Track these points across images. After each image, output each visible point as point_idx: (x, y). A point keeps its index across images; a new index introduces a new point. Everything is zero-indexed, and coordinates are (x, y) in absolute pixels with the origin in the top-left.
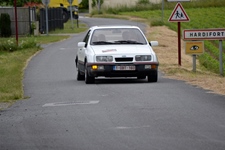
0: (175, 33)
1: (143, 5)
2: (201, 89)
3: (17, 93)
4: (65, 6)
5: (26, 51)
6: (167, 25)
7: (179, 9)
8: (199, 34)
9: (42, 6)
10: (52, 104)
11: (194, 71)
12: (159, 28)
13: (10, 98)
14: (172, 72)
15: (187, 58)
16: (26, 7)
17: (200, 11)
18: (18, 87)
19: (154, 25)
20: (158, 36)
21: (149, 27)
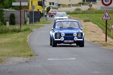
5: (25, 32)
20: (89, 27)
21: (82, 22)
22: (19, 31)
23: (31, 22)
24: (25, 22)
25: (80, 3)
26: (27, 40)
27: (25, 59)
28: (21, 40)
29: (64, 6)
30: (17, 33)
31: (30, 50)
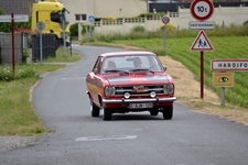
9: (34, 32)
22: (10, 79)
23: (36, 57)
24: (24, 59)
25: (143, 16)
26: (28, 97)
27: (26, 139)
28: (16, 97)
29: (108, 21)
30: (6, 83)
31: (36, 119)
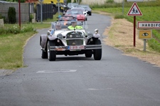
0: (132, 24)
1: (110, 4)
2: (149, 63)
3: (19, 63)
4: (55, 3)
5: (26, 34)
6: (126, 18)
7: (135, 7)
8: (149, 25)
9: (38, 3)
10: (43, 72)
11: (145, 51)
12: (120, 20)
13: (14, 66)
14: (129, 51)
15: (140, 42)
16: (27, 3)
17: (150, 9)
18: (20, 59)
19: (117, 18)
20: (120, 26)
21: (113, 19)
22: (17, 32)
24: (31, 20)
